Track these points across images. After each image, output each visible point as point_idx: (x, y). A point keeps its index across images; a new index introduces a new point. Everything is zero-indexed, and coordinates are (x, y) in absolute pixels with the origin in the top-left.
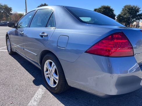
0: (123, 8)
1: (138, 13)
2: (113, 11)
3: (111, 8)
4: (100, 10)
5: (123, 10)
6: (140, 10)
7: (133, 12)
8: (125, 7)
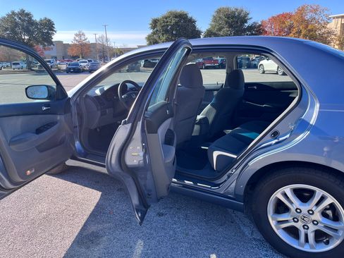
0: (215, 14)
1: (246, 24)
2: (194, 22)
3: (189, 16)
4: (167, 22)
5: (215, 19)
6: (249, 16)
7: (237, 22)
8: (219, 11)
